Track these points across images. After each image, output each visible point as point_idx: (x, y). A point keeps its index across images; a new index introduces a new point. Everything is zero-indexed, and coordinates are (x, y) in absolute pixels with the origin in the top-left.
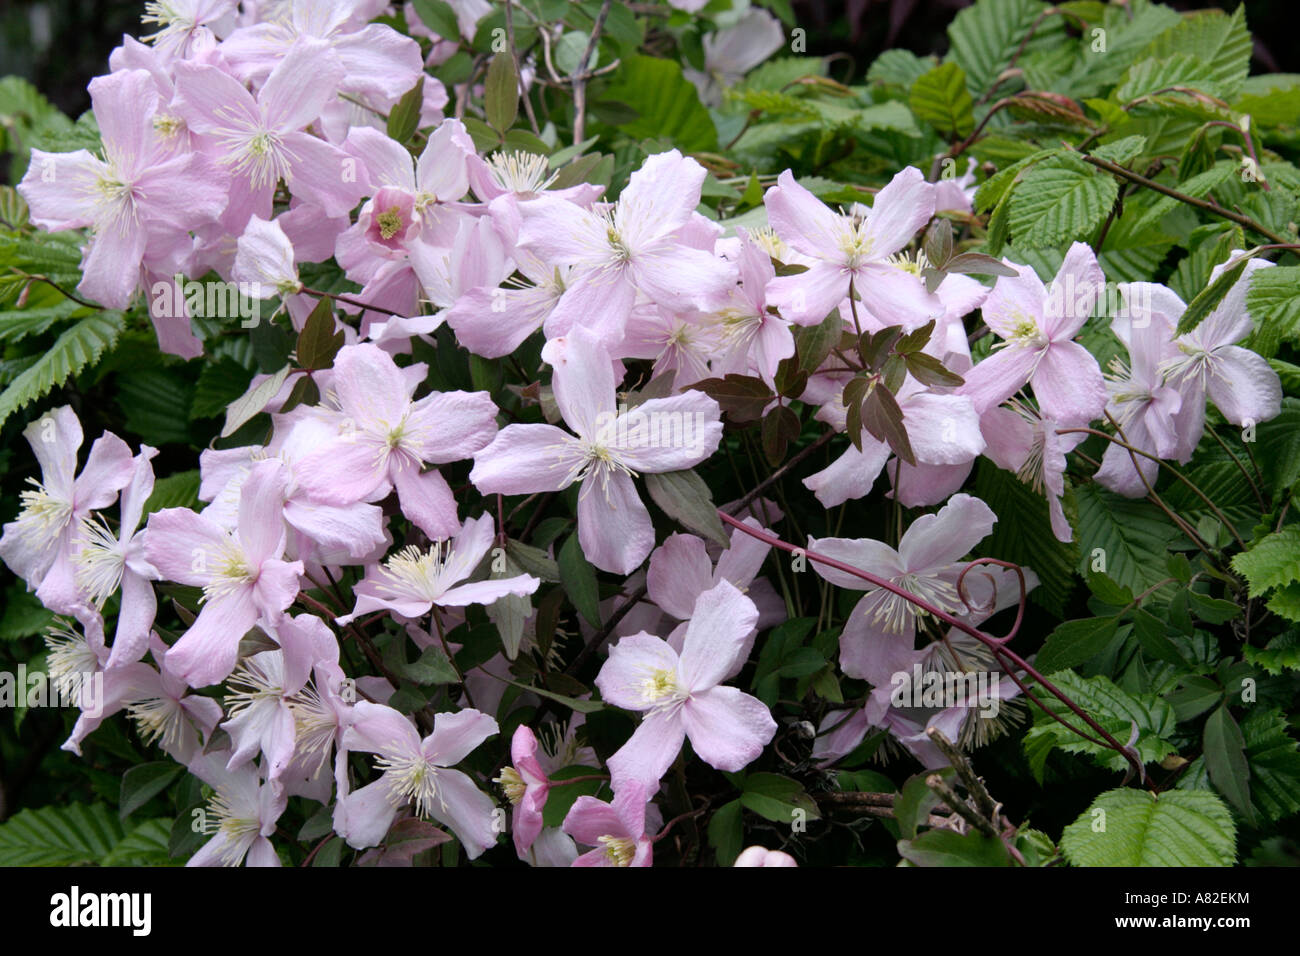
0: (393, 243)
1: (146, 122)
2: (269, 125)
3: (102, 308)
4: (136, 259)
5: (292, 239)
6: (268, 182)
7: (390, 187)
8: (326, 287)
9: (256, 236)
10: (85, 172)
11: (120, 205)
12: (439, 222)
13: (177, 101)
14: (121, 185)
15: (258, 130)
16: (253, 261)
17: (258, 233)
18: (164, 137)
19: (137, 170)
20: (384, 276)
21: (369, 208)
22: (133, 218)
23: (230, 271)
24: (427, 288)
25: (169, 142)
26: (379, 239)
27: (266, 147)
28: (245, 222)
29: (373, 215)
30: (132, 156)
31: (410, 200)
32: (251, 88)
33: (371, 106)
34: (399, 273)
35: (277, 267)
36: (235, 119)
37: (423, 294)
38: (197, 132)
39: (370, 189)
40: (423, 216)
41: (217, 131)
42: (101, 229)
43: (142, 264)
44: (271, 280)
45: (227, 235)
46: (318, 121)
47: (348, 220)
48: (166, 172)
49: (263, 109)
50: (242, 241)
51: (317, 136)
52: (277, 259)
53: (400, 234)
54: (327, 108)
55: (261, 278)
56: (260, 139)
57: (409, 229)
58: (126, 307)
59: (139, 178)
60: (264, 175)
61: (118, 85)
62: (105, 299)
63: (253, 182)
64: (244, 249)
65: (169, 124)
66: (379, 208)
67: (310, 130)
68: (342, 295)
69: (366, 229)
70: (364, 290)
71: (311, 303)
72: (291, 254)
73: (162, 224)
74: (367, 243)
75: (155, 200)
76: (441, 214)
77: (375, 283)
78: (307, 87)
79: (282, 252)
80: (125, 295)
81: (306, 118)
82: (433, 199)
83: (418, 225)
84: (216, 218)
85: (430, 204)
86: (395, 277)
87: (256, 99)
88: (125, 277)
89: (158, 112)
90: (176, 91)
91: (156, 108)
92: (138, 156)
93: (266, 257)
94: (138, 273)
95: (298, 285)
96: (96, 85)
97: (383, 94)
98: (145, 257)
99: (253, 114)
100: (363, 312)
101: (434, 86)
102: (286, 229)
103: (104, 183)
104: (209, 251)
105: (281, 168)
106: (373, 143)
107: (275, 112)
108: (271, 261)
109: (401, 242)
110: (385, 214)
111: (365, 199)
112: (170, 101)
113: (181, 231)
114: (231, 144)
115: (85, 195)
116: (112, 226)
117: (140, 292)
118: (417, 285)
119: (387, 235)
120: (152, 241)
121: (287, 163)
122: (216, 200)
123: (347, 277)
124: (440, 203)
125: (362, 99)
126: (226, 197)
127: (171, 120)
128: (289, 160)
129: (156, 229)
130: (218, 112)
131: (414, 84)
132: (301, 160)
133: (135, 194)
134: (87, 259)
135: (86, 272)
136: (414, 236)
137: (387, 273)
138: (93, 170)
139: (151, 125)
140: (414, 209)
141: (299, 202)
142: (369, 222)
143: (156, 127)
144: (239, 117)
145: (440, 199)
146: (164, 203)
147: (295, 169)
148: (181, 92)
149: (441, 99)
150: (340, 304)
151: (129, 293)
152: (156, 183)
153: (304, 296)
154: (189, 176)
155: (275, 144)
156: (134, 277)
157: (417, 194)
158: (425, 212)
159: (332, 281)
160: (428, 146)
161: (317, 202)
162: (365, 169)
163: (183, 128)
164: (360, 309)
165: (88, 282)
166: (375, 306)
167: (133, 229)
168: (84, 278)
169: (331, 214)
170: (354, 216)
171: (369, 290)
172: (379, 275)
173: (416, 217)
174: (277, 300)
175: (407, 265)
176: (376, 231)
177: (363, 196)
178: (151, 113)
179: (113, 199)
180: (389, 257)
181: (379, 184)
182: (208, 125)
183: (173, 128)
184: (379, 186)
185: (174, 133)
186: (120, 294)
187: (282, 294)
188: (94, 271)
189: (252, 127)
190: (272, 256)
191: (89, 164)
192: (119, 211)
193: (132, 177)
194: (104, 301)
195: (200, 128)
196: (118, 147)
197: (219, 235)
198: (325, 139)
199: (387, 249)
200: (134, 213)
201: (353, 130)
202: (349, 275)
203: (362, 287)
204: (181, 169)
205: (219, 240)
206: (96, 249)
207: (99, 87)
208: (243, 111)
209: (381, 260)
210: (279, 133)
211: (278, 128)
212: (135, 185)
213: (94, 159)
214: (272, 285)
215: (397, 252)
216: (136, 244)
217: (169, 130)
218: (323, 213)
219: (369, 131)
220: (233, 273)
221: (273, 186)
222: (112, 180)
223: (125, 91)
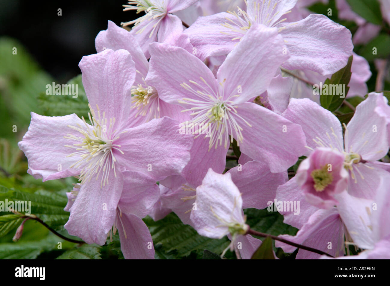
0: (324, 195)
1: (125, 92)
2: (225, 96)
3: (81, 243)
4: (114, 203)
5: (240, 189)
6: (223, 143)
7: (323, 149)
8: (266, 229)
9: (211, 186)
10: (74, 132)
11: (102, 160)
12: (363, 178)
13: (151, 75)
14: (103, 143)
15: (216, 101)
16: (208, 206)
17: (213, 183)
18: (138, 103)
19: (117, 130)
20: (316, 222)
21: (305, 165)
22: (112, 170)
23: (189, 214)
24: (352, 233)
25: (142, 108)
26: (312, 190)
27: (223, 115)
28: (203, 176)
29: (309, 171)
30: (113, 120)
31: (338, 161)
32: (208, 64)
33: (306, 79)
34: (328, 219)
35: (228, 212)
36: (199, 92)
37: (347, 237)
38: (167, 101)
39: (306, 150)
40: (350, 172)
41: (183, 100)
42: (85, 180)
43: (117, 208)
44: (223, 223)
45: (186, 184)
46: (265, 94)
47: (286, 175)
48: (141, 133)
49: (221, 84)
50: (200, 190)
51: (263, 105)
52: (228, 205)
53: (331, 187)
54: (274, 83)
55: (215, 221)
56: (218, 108)
57: (339, 184)
58: (103, 243)
59: (117, 137)
60: (220, 137)
61: (103, 62)
62: (87, 236)
63: (211, 142)
64: (201, 196)
65: (142, 94)
66: (314, 166)
67: (257, 100)
68: (280, 236)
69: (303, 182)
70: (299, 233)
71: (255, 243)
72: (240, 202)
73: (136, 175)
74: (303, 194)
75: (130, 156)
76: (363, 170)
77: (308, 227)
78: (258, 66)
79: (233, 200)
80: (103, 232)
81: (257, 92)
82: (358, 159)
83: (346, 180)
84: (180, 171)
85: (355, 163)
86: (325, 223)
87: (215, 74)
88: (104, 218)
89: (135, 84)
90: (151, 67)
91: (133, 81)
92: (117, 120)
93: (218, 204)
94: (114, 215)
95: (245, 227)
96: (86, 62)
97: (320, 72)
98: (120, 202)
99: (212, 86)
100: (296, 252)
101: (359, 63)
102: (236, 181)
103: (90, 141)
104: (172, 197)
105: (234, 130)
106: (309, 112)
107: (231, 85)
108: (223, 207)
109: (331, 194)
110: (318, 170)
111: (304, 158)
112: (145, 76)
113: (151, 181)
114: (196, 111)
115: (74, 150)
116: (95, 175)
117: (115, 231)
118: (343, 229)
119: (319, 188)
120: (126, 188)
121: (239, 128)
122: (180, 157)
123: (285, 221)
124: (364, 162)
125: (299, 73)
126: (188, 154)
127: (143, 90)
128: (241, 125)
129: (130, 179)
130: (185, 85)
131: (346, 64)
132: (250, 126)
133: (113, 150)
134: (72, 203)
135: (71, 214)
136: (342, 190)
137: (319, 219)
138: (82, 131)
139: (130, 95)
140: (343, 166)
141: (247, 159)
142: (306, 177)
143: (133, 95)
144: (201, 90)
145: (364, 158)
146: (137, 158)
147: (245, 133)
148: (154, 68)
149: (364, 73)
150: (279, 244)
151: (106, 232)
152: (131, 142)
153: (249, 237)
154: (159, 137)
155: (230, 112)
156: (111, 218)
157: (345, 154)
158: (352, 169)
159: (270, 224)
160: (355, 115)
161: (263, 159)
162: (303, 134)
163: (155, 97)
164: (295, 248)
165: (73, 222)
166: (307, 246)
167: (112, 179)
168: (70, 218)
169: (274, 171)
170: (292, 172)
171: (303, 233)
172: (311, 220)
173: (344, 174)
174: (227, 239)
175: (336, 212)
176: (310, 184)
177: (301, 155)
178: (130, 85)
179: (97, 154)
180: (320, 206)
181: (314, 146)
182: (175, 96)
183: (146, 97)
184: (314, 147)
185: (146, 101)
186: (99, 232)
187: (231, 234)
188: (79, 212)
189: (212, 98)
190: (224, 203)
191: (78, 126)
192: (101, 165)
193: (112, 137)
194: (86, 237)
195: (169, 98)
196: (102, 112)
197: (179, 185)
198: (270, 108)
199: (319, 199)
200: (113, 167)
201: (293, 101)
202: (286, 220)
203: (298, 230)
204: (152, 130)
205: (179, 189)
206: (81, 195)
207: (88, 63)
208: (204, 85)
209: (312, 208)
210: (233, 103)
211: (233, 99)
212: (113, 143)
213: (82, 122)
214: (224, 227)
215: (328, 202)
216: (114, 192)
217: (143, 98)
218: (267, 169)
219: (306, 102)
220: (192, 216)
221: (227, 145)
222: (97, 139)
223: (108, 67)
